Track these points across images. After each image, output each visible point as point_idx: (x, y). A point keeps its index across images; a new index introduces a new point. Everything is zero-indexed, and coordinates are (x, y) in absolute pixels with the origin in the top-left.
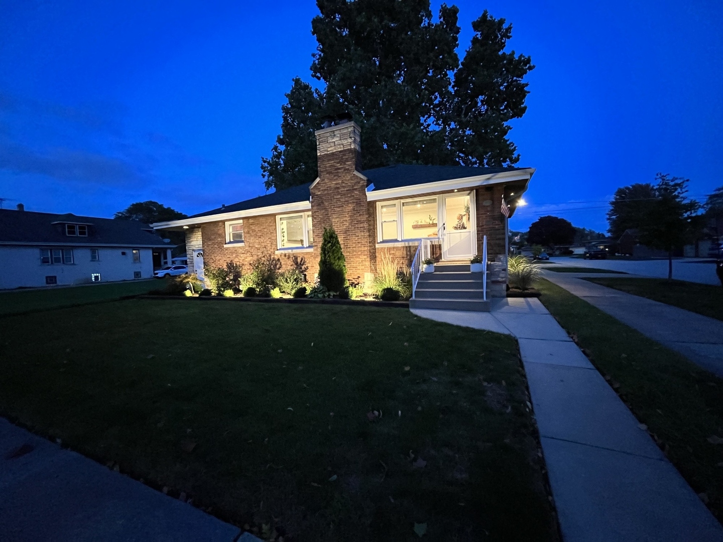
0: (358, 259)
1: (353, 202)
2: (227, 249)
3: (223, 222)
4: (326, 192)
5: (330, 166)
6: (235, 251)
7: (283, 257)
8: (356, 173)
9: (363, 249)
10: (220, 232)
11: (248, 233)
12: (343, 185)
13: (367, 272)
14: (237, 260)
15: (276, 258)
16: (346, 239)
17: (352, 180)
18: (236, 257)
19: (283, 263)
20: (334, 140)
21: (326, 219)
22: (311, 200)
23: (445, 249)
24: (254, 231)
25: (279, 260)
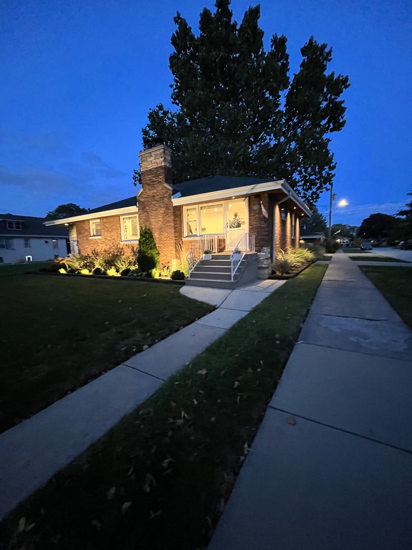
0: (168, 249)
1: (164, 207)
2: (92, 240)
3: (88, 220)
4: (147, 199)
5: (149, 180)
6: (96, 242)
7: (125, 247)
8: (166, 185)
9: (171, 241)
10: (87, 228)
11: (103, 229)
12: (158, 194)
13: (173, 258)
14: (97, 248)
15: (121, 247)
16: (160, 234)
17: (163, 190)
18: (97, 246)
19: (125, 251)
20: (151, 160)
21: (147, 219)
22: (138, 205)
23: (228, 242)
24: (106, 227)
25: (122, 248)
